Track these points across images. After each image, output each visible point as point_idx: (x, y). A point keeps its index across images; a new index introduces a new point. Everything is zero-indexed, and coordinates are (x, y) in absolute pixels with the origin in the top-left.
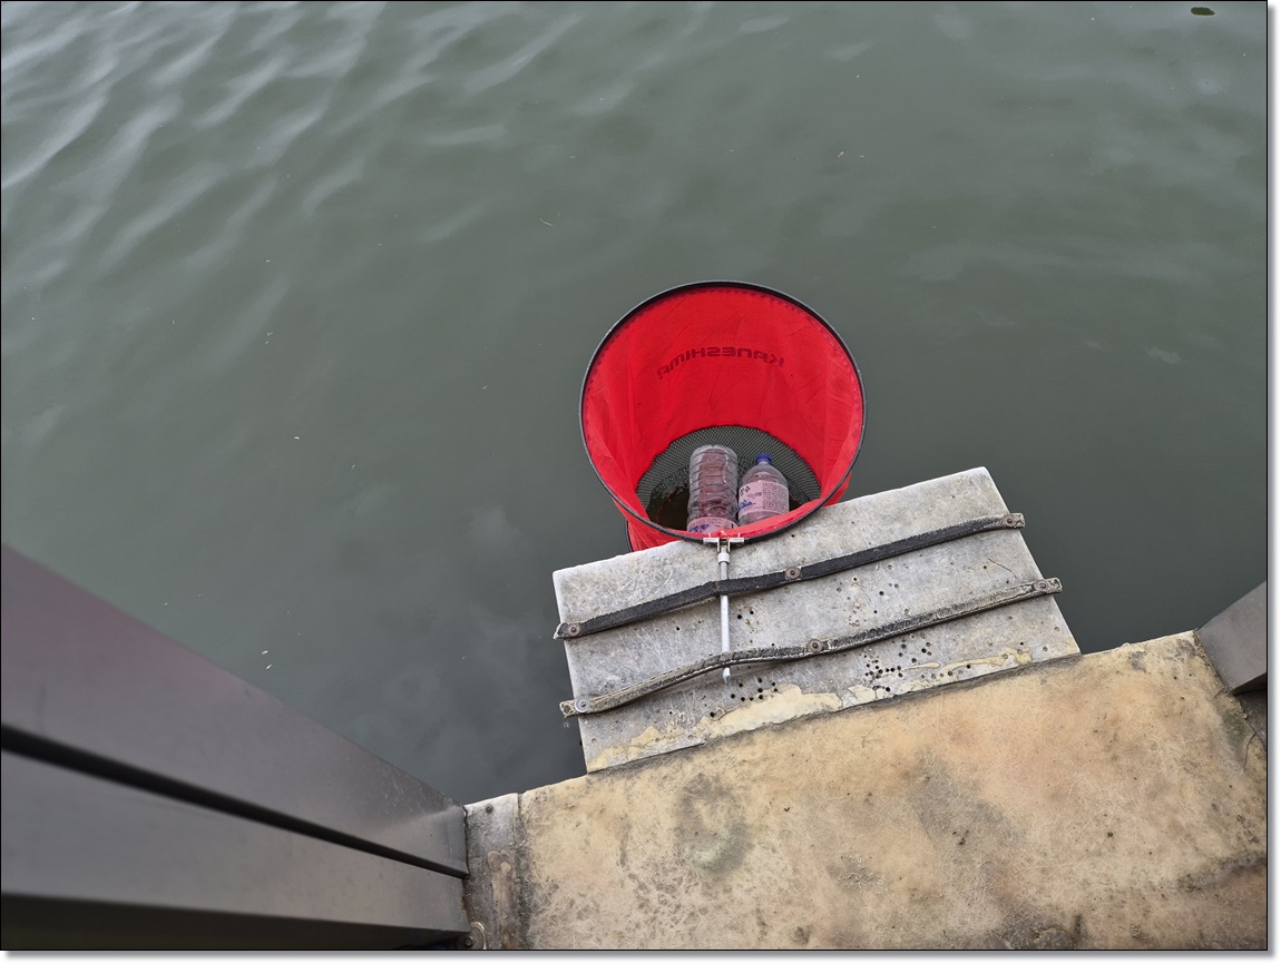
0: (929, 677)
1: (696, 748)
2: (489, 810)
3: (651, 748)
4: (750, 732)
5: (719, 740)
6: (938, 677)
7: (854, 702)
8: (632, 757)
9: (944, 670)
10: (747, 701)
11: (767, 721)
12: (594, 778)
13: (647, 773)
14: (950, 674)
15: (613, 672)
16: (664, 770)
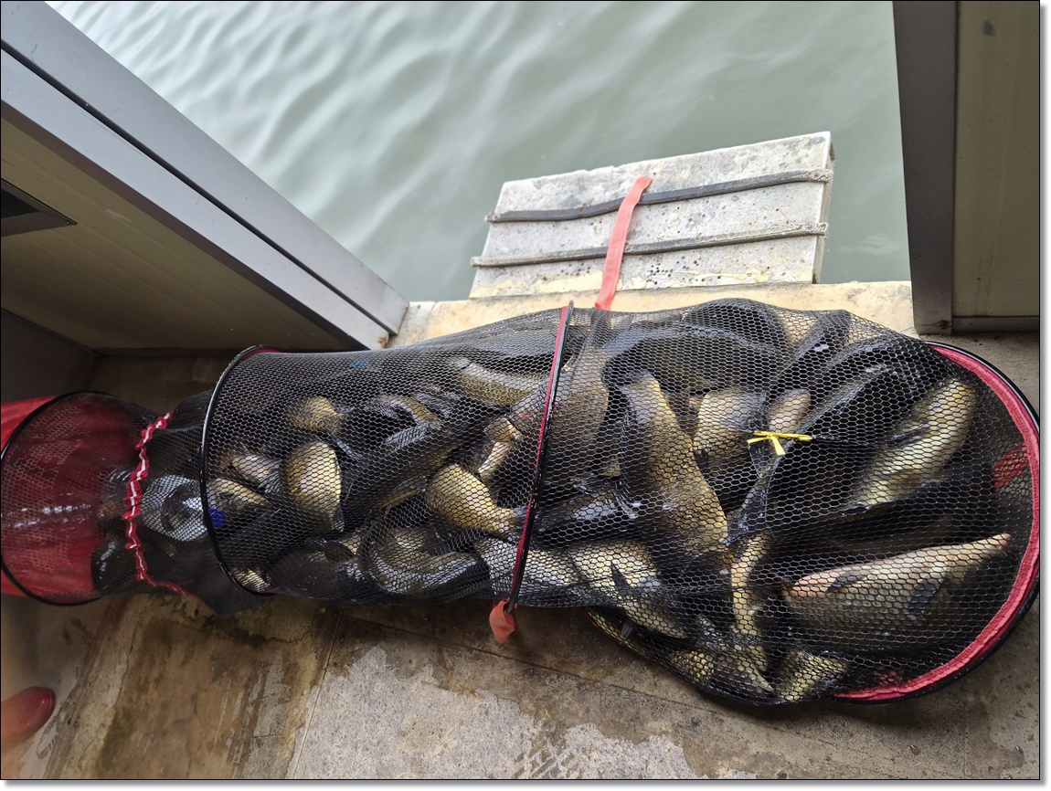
0: (687, 280)
1: (528, 296)
2: (419, 307)
3: (505, 292)
4: (561, 294)
5: (542, 295)
6: (693, 281)
7: (631, 287)
8: (494, 294)
9: (700, 278)
10: (569, 275)
11: (573, 289)
12: (470, 302)
13: (498, 305)
14: (703, 280)
15: (507, 246)
16: (507, 306)
